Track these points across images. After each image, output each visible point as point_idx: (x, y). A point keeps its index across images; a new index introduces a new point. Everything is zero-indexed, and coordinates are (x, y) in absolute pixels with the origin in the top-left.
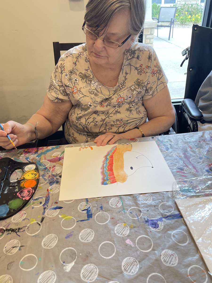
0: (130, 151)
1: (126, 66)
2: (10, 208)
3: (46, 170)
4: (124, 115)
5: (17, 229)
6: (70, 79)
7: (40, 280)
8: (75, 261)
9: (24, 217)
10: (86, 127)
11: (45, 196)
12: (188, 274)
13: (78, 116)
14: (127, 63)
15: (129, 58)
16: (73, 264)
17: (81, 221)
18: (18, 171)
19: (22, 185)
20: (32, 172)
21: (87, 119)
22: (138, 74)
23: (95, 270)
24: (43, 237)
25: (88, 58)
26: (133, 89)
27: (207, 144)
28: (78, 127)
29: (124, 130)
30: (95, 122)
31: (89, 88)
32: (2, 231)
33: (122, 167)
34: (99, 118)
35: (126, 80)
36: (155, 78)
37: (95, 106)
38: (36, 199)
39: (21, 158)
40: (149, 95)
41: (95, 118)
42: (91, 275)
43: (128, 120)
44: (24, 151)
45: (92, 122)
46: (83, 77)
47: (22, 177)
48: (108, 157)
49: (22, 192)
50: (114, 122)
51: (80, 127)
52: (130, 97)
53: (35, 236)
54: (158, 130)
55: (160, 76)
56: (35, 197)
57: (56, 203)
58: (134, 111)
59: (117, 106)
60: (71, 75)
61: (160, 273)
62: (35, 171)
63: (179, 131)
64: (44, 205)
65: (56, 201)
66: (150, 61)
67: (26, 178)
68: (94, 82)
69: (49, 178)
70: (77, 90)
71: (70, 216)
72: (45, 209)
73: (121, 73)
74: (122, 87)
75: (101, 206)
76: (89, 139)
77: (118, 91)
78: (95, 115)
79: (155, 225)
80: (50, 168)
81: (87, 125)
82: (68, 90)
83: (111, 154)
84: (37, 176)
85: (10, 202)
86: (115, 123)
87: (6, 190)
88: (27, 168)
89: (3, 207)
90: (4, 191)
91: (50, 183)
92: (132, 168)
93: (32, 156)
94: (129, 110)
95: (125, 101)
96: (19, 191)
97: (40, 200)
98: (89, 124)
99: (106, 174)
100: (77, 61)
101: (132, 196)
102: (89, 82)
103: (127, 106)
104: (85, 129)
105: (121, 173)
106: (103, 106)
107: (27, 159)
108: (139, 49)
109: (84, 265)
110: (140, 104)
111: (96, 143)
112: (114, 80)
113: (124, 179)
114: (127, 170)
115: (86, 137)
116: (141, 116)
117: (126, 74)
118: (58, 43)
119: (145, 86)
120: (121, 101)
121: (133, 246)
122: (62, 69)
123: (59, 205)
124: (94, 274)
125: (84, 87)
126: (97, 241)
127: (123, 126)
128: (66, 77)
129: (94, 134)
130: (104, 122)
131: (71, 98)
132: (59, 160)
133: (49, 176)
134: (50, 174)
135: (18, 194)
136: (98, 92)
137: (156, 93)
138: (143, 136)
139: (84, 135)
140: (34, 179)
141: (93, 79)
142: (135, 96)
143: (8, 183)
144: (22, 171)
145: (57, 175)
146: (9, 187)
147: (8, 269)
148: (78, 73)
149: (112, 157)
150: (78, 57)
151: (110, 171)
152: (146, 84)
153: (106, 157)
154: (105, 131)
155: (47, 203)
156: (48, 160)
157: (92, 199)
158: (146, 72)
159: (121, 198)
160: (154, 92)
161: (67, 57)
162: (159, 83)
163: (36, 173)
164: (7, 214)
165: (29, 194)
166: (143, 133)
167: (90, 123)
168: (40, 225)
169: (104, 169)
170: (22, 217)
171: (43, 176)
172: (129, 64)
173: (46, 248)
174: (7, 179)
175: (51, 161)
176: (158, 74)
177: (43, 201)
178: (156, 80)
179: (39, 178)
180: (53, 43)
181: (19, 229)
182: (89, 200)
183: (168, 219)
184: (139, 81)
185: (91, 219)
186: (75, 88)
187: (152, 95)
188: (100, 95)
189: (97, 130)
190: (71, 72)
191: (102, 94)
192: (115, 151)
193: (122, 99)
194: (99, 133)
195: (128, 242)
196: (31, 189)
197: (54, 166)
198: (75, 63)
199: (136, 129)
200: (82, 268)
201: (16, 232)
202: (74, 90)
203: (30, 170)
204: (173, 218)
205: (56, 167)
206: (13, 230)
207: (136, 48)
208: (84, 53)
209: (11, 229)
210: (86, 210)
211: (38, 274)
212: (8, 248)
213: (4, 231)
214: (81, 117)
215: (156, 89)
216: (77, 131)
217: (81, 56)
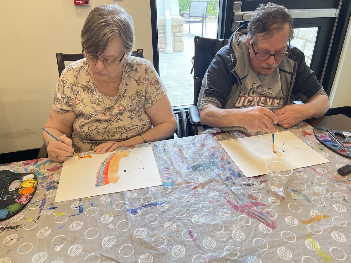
0: (127, 156)
1: (126, 78)
2: (9, 211)
3: (44, 179)
4: (125, 122)
5: (15, 227)
6: (72, 91)
7: (34, 258)
8: (64, 244)
9: (22, 217)
10: (89, 135)
11: (42, 200)
12: (152, 242)
13: (81, 124)
14: (126, 75)
15: (128, 70)
16: (63, 245)
17: (73, 216)
18: (17, 181)
19: (20, 192)
20: (30, 181)
21: (90, 128)
22: (137, 85)
23: (80, 247)
24: (38, 230)
25: (88, 71)
26: (132, 98)
27: (195, 146)
28: (81, 134)
29: (127, 136)
30: (97, 130)
31: (90, 98)
32: (2, 229)
33: (116, 171)
34: (101, 126)
35: (127, 90)
36: (154, 89)
37: (97, 115)
38: (34, 203)
39: (20, 169)
40: (148, 104)
41: (98, 126)
42: (76, 251)
43: (130, 127)
44: (23, 163)
45: (94, 130)
46: (85, 89)
47: (20, 186)
48: (105, 163)
49: (20, 198)
50: (116, 129)
51: (83, 134)
52: (131, 106)
53: (31, 230)
54: (160, 136)
55: (158, 87)
56: (32, 202)
57: (52, 204)
58: (136, 118)
59: (119, 114)
60: (73, 88)
61: (130, 244)
62: (34, 180)
63: (181, 135)
64: (40, 207)
65: (52, 203)
66: (147, 74)
67: (24, 186)
68: (96, 93)
69: (47, 185)
70: (79, 100)
71: (63, 213)
72: (41, 210)
73: (121, 85)
74: (123, 97)
75: (92, 203)
76: (93, 147)
77: (120, 100)
78: (97, 123)
79: (134, 212)
80: (48, 176)
81: (90, 132)
82: (70, 101)
83: (108, 161)
84: (35, 184)
85: (9, 207)
86: (118, 130)
87: (6, 197)
88: (25, 178)
89: (3, 211)
90: (4, 198)
91: (47, 189)
92: (125, 171)
93: (31, 167)
94: (131, 117)
95: (126, 109)
96: (17, 197)
97: (37, 203)
98: (91, 132)
99: (100, 178)
100: (78, 74)
101: (120, 193)
102: (91, 93)
103: (129, 114)
104: (88, 136)
105: (115, 176)
106: (106, 115)
107: (26, 170)
108: (137, 63)
109: (72, 245)
110: (142, 112)
111: (95, 152)
112: (116, 90)
113: (116, 181)
114: (120, 173)
115: (90, 145)
116: (143, 123)
117: (126, 85)
118: (61, 54)
119: (143, 95)
120: (122, 109)
121: (114, 228)
122: (64, 82)
123: (54, 206)
124: (79, 250)
125: (86, 98)
126: (84, 228)
127: (126, 133)
128: (68, 89)
129: (97, 142)
130: (107, 130)
131: (74, 108)
132: (58, 169)
133: (47, 183)
134: (48, 181)
135: (16, 200)
136: (100, 101)
137: (155, 101)
138: (145, 142)
139: (88, 143)
140: (32, 187)
141: (95, 90)
142: (135, 104)
143: (7, 192)
144: (20, 181)
145: (54, 182)
146: (8, 195)
147: (7, 254)
148: (79, 85)
149: (108, 163)
150: (79, 70)
151: (104, 175)
152: (144, 93)
153: (103, 164)
154: (108, 138)
155: (44, 205)
156: (47, 170)
157: (84, 199)
158: (144, 84)
159: (110, 196)
160: (153, 101)
161: (68, 71)
162: (158, 92)
163: (34, 181)
164: (7, 216)
165: (27, 199)
166: (145, 139)
167: (93, 130)
168: (36, 222)
169: (99, 174)
170: (20, 218)
171: (41, 183)
172: (128, 76)
173: (40, 237)
174: (6, 189)
175: (49, 170)
176: (156, 85)
177: (40, 204)
178: (155, 90)
179: (37, 186)
180: (56, 54)
181: (17, 226)
182: (82, 200)
183: (147, 207)
184: (138, 91)
185: (82, 214)
186: (77, 99)
187: (152, 103)
188: (102, 104)
189: (100, 138)
190: (73, 85)
191: (104, 103)
192: (112, 157)
193: (123, 107)
194: (102, 140)
195: (110, 226)
196: (29, 195)
197: (53, 175)
198: (77, 77)
199: (139, 136)
200: (69, 247)
201: (15, 229)
202: (76, 101)
203: (28, 179)
204: (150, 206)
205: (54, 175)
206: (12, 228)
207: (135, 62)
208: (85, 67)
209: (10, 227)
210: (78, 207)
211: (33, 255)
212: (7, 241)
213: (4, 229)
214: (83, 125)
215: (155, 98)
216: (80, 139)
217: (82, 70)
